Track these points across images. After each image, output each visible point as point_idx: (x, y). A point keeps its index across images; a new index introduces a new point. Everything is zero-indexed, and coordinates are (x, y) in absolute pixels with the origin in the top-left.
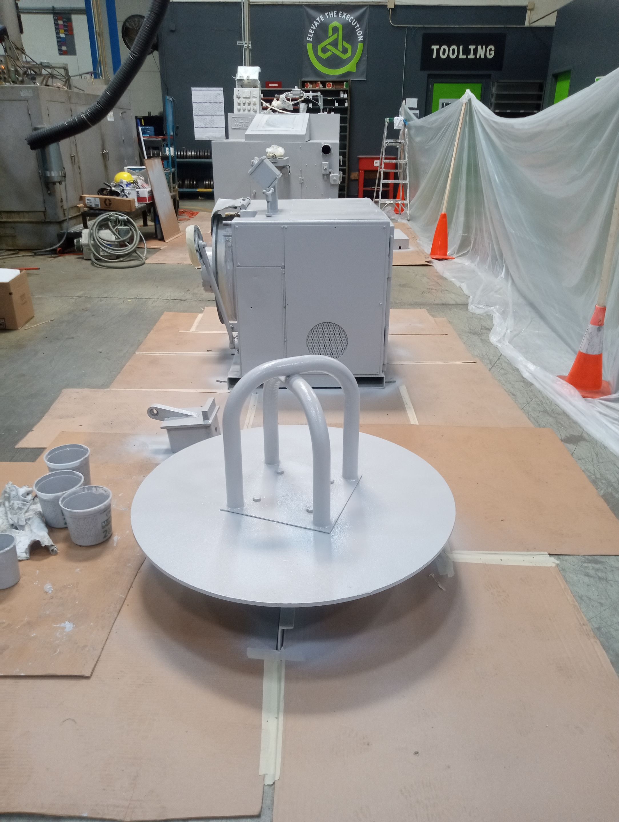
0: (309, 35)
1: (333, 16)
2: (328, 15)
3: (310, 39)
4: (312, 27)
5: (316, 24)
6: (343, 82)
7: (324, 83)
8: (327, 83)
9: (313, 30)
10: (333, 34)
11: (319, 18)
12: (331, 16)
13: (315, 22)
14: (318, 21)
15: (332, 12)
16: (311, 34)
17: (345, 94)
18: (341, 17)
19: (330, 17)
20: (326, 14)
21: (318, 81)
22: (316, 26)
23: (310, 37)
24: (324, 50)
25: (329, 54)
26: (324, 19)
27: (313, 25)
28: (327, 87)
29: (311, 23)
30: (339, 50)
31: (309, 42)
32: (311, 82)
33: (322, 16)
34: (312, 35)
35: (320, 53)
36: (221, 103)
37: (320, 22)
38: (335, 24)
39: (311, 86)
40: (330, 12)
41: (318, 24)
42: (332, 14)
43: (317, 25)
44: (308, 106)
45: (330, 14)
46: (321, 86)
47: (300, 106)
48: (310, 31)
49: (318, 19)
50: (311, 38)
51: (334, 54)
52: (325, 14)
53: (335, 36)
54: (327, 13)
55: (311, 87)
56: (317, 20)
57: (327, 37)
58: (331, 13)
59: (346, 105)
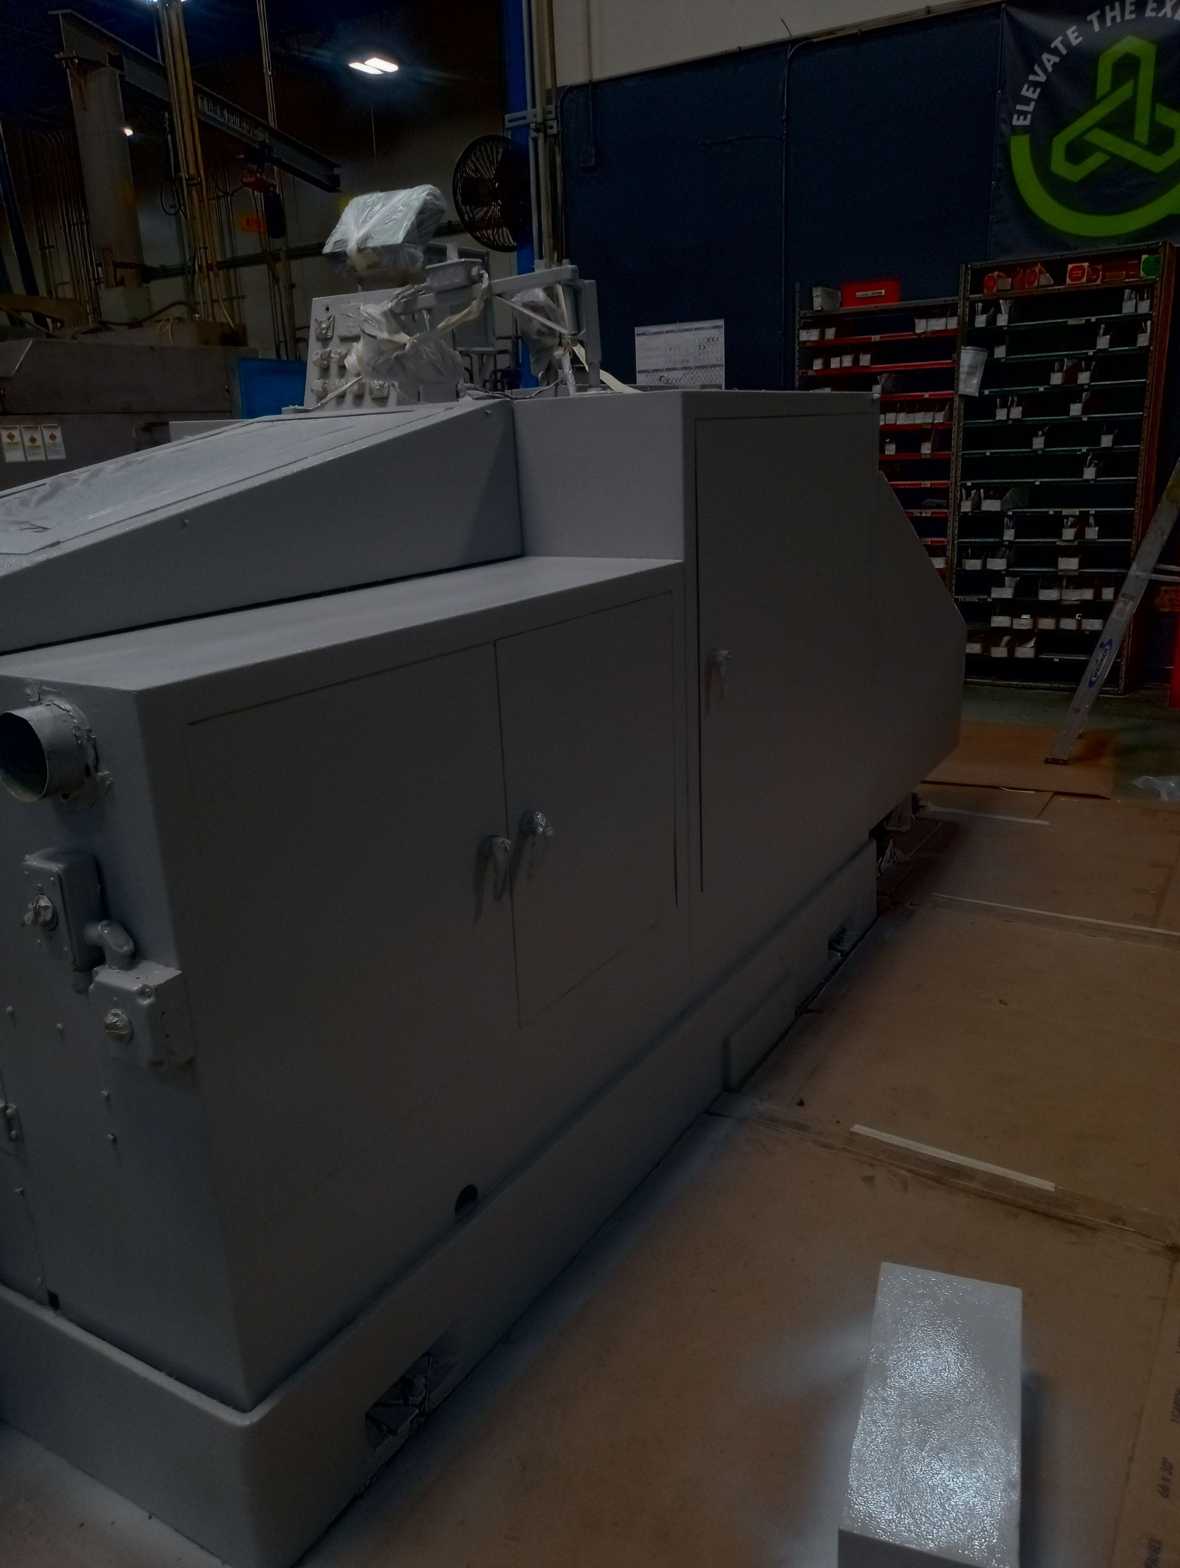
0: (1019, 107)
1: (1119, 20)
2: (1102, 18)
3: (1025, 119)
4: (1031, 78)
5: (1049, 60)
6: (1137, 254)
7: (1057, 270)
8: (1070, 266)
9: (1035, 84)
10: (1116, 83)
11: (1060, 38)
12: (1114, 19)
13: (1045, 56)
14: (1055, 52)
15: (1117, 5)
16: (1027, 101)
17: (1142, 299)
18: (1154, 14)
19: (1109, 23)
20: (1093, 17)
21: (1035, 264)
22: (1050, 70)
23: (1025, 113)
24: (1077, 152)
25: (1094, 162)
26: (1081, 39)
27: (1037, 68)
28: (1068, 280)
29: (1031, 61)
30: (1136, 143)
31: (1016, 130)
32: (1009, 270)
33: (1074, 28)
34: (1033, 104)
35: (1060, 165)
36: (714, 366)
37: (1064, 52)
38: (1130, 44)
39: (1007, 283)
40: (1108, 8)
41: (1057, 59)
42: (1117, 12)
43: (1054, 65)
44: (991, 354)
45: (1109, 15)
46: (1045, 279)
47: (959, 356)
48: (1026, 92)
49: (1057, 43)
50: (1029, 116)
51: (1113, 156)
52: (1089, 18)
53: (1125, 91)
54: (1098, 12)
55: (1010, 288)
56: (1053, 46)
57: (1092, 101)
58: (1112, 9)
59: (1143, 340)
